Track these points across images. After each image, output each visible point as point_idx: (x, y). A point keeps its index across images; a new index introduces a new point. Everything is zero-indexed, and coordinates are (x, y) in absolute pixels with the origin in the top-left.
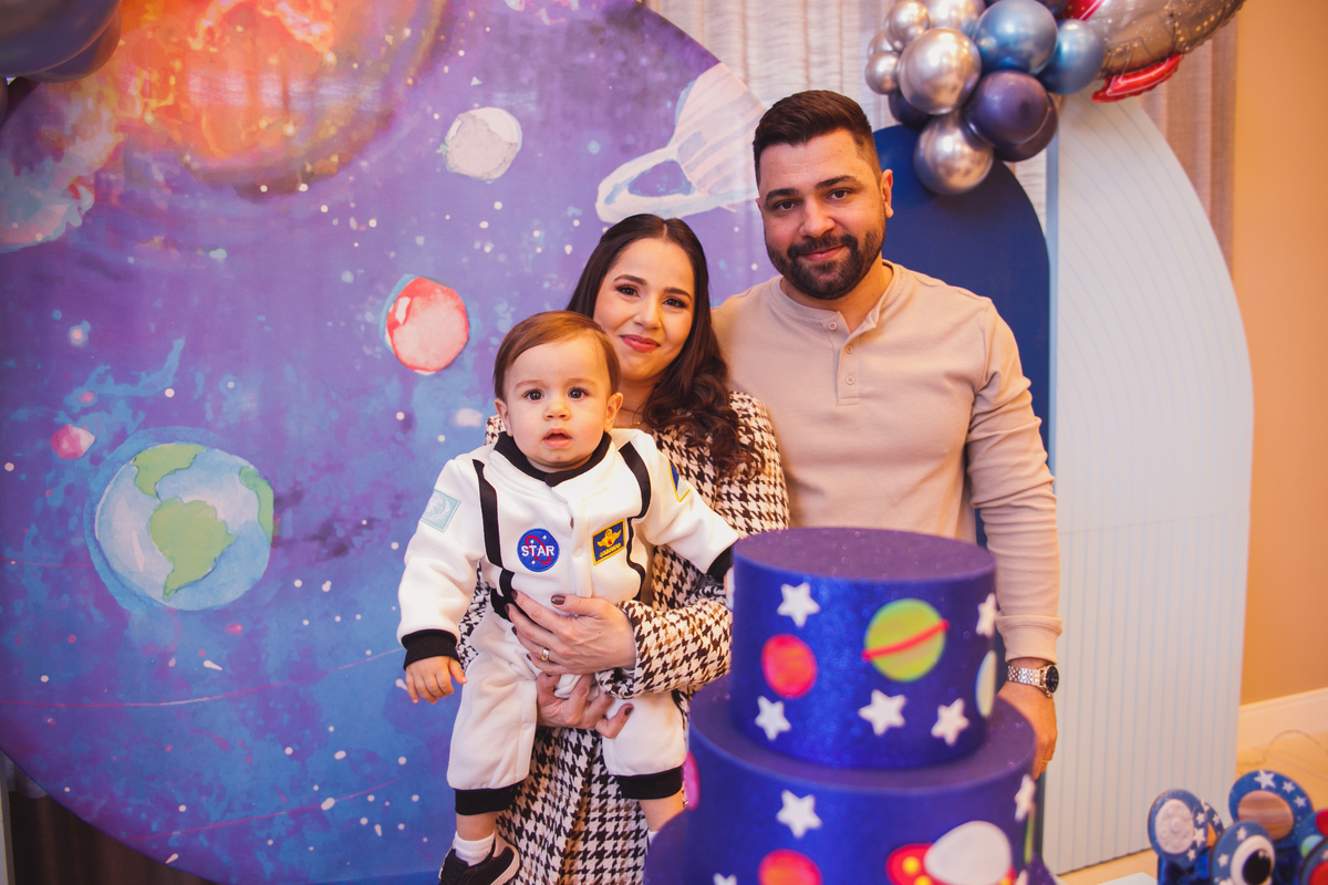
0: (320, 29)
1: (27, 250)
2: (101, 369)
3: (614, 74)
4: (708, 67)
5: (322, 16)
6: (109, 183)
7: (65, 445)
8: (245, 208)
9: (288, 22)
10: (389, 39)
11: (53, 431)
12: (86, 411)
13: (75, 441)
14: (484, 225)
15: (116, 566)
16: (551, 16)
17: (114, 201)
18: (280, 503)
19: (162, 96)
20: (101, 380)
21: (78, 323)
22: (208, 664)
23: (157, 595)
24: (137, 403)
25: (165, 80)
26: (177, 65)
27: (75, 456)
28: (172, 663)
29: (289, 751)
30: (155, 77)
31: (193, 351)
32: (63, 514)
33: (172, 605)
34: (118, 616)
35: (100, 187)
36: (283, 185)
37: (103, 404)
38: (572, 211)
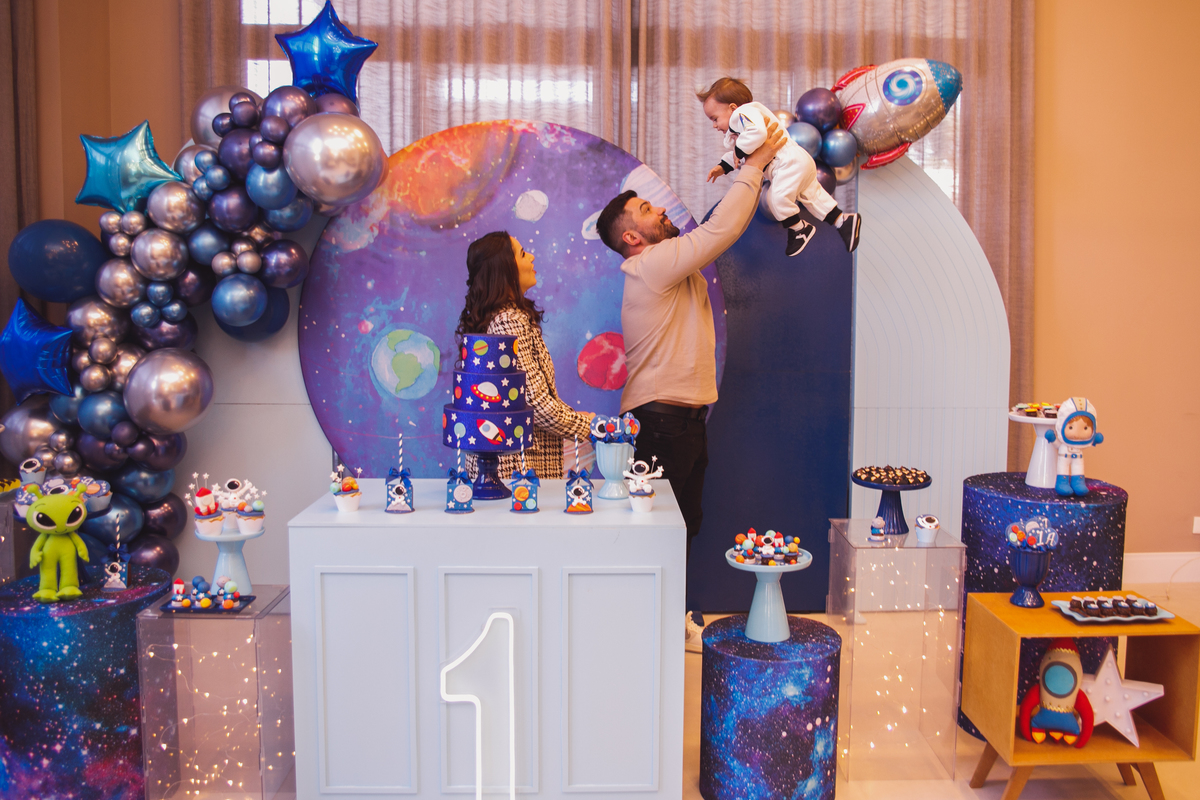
0: (464, 161)
1: (354, 252)
2: (377, 298)
3: (591, 173)
4: (636, 167)
5: (466, 156)
6: (384, 226)
7: (363, 328)
8: (435, 235)
9: (453, 159)
10: (493, 164)
11: (359, 322)
12: (371, 315)
13: (366, 327)
14: (531, 241)
15: (378, 378)
16: (561, 148)
17: (385, 232)
18: (442, 356)
19: (404, 191)
20: (377, 303)
21: (370, 280)
22: (411, 423)
23: (393, 391)
24: (390, 313)
25: (406, 185)
26: (411, 179)
27: (366, 332)
28: (397, 421)
29: (441, 465)
30: (402, 184)
31: (412, 292)
32: (361, 355)
33: (398, 396)
34: (378, 399)
35: (381, 227)
36: (449, 225)
37: (378, 312)
38: (570, 234)
